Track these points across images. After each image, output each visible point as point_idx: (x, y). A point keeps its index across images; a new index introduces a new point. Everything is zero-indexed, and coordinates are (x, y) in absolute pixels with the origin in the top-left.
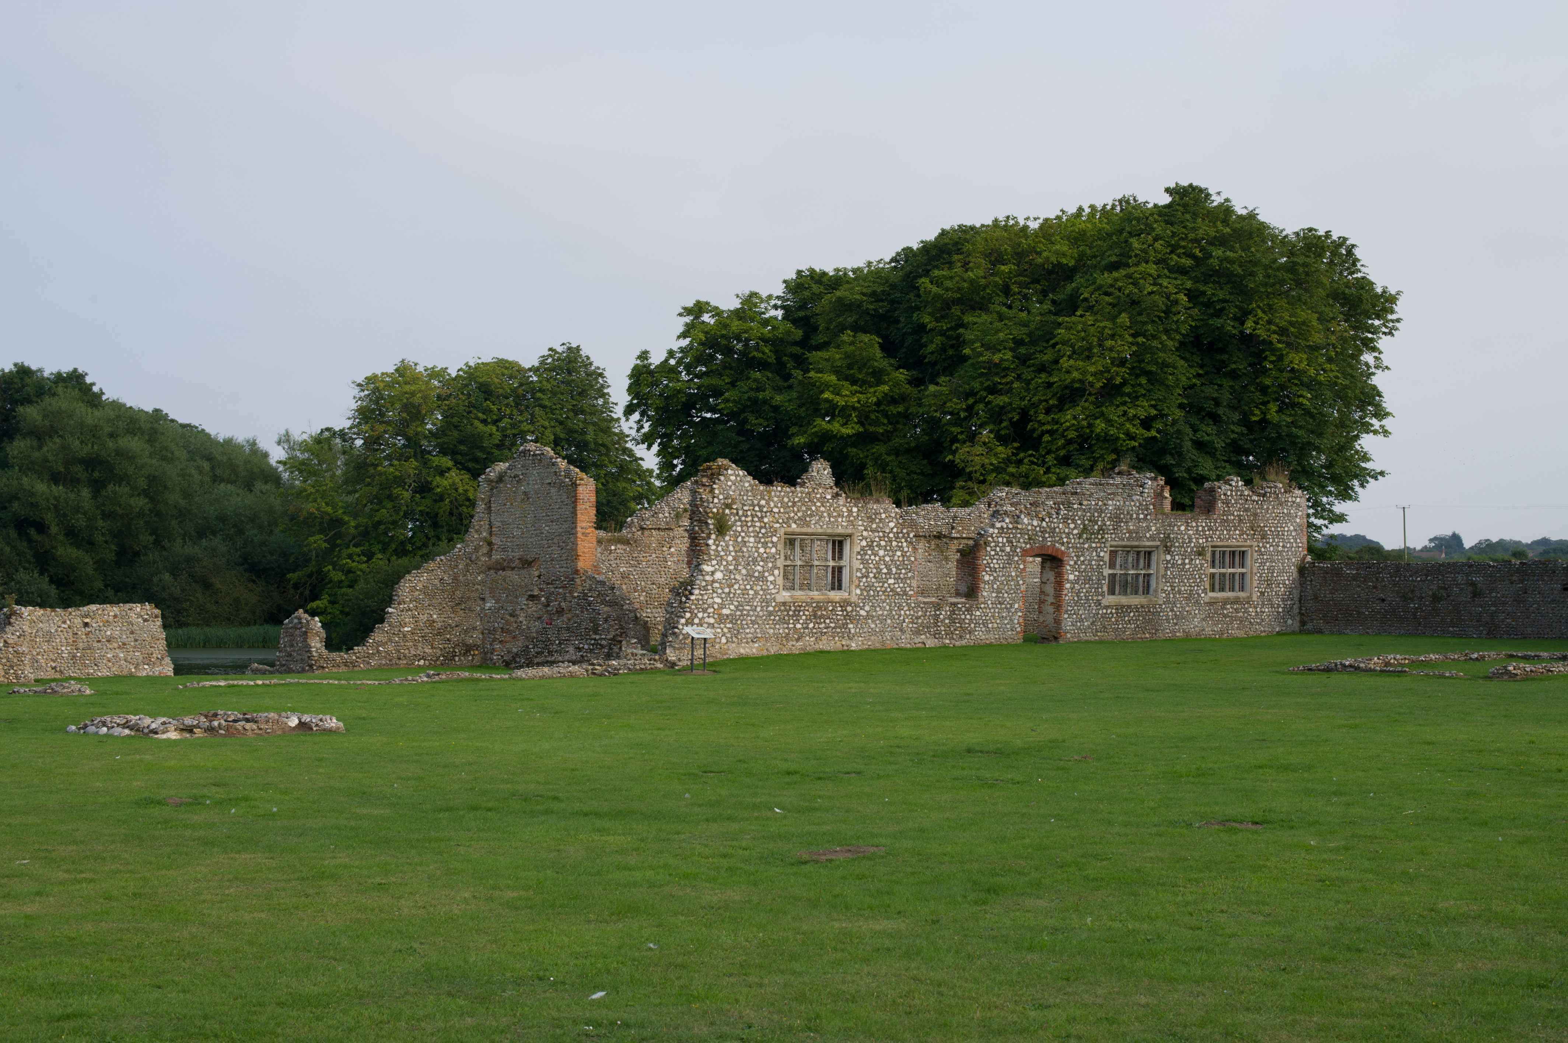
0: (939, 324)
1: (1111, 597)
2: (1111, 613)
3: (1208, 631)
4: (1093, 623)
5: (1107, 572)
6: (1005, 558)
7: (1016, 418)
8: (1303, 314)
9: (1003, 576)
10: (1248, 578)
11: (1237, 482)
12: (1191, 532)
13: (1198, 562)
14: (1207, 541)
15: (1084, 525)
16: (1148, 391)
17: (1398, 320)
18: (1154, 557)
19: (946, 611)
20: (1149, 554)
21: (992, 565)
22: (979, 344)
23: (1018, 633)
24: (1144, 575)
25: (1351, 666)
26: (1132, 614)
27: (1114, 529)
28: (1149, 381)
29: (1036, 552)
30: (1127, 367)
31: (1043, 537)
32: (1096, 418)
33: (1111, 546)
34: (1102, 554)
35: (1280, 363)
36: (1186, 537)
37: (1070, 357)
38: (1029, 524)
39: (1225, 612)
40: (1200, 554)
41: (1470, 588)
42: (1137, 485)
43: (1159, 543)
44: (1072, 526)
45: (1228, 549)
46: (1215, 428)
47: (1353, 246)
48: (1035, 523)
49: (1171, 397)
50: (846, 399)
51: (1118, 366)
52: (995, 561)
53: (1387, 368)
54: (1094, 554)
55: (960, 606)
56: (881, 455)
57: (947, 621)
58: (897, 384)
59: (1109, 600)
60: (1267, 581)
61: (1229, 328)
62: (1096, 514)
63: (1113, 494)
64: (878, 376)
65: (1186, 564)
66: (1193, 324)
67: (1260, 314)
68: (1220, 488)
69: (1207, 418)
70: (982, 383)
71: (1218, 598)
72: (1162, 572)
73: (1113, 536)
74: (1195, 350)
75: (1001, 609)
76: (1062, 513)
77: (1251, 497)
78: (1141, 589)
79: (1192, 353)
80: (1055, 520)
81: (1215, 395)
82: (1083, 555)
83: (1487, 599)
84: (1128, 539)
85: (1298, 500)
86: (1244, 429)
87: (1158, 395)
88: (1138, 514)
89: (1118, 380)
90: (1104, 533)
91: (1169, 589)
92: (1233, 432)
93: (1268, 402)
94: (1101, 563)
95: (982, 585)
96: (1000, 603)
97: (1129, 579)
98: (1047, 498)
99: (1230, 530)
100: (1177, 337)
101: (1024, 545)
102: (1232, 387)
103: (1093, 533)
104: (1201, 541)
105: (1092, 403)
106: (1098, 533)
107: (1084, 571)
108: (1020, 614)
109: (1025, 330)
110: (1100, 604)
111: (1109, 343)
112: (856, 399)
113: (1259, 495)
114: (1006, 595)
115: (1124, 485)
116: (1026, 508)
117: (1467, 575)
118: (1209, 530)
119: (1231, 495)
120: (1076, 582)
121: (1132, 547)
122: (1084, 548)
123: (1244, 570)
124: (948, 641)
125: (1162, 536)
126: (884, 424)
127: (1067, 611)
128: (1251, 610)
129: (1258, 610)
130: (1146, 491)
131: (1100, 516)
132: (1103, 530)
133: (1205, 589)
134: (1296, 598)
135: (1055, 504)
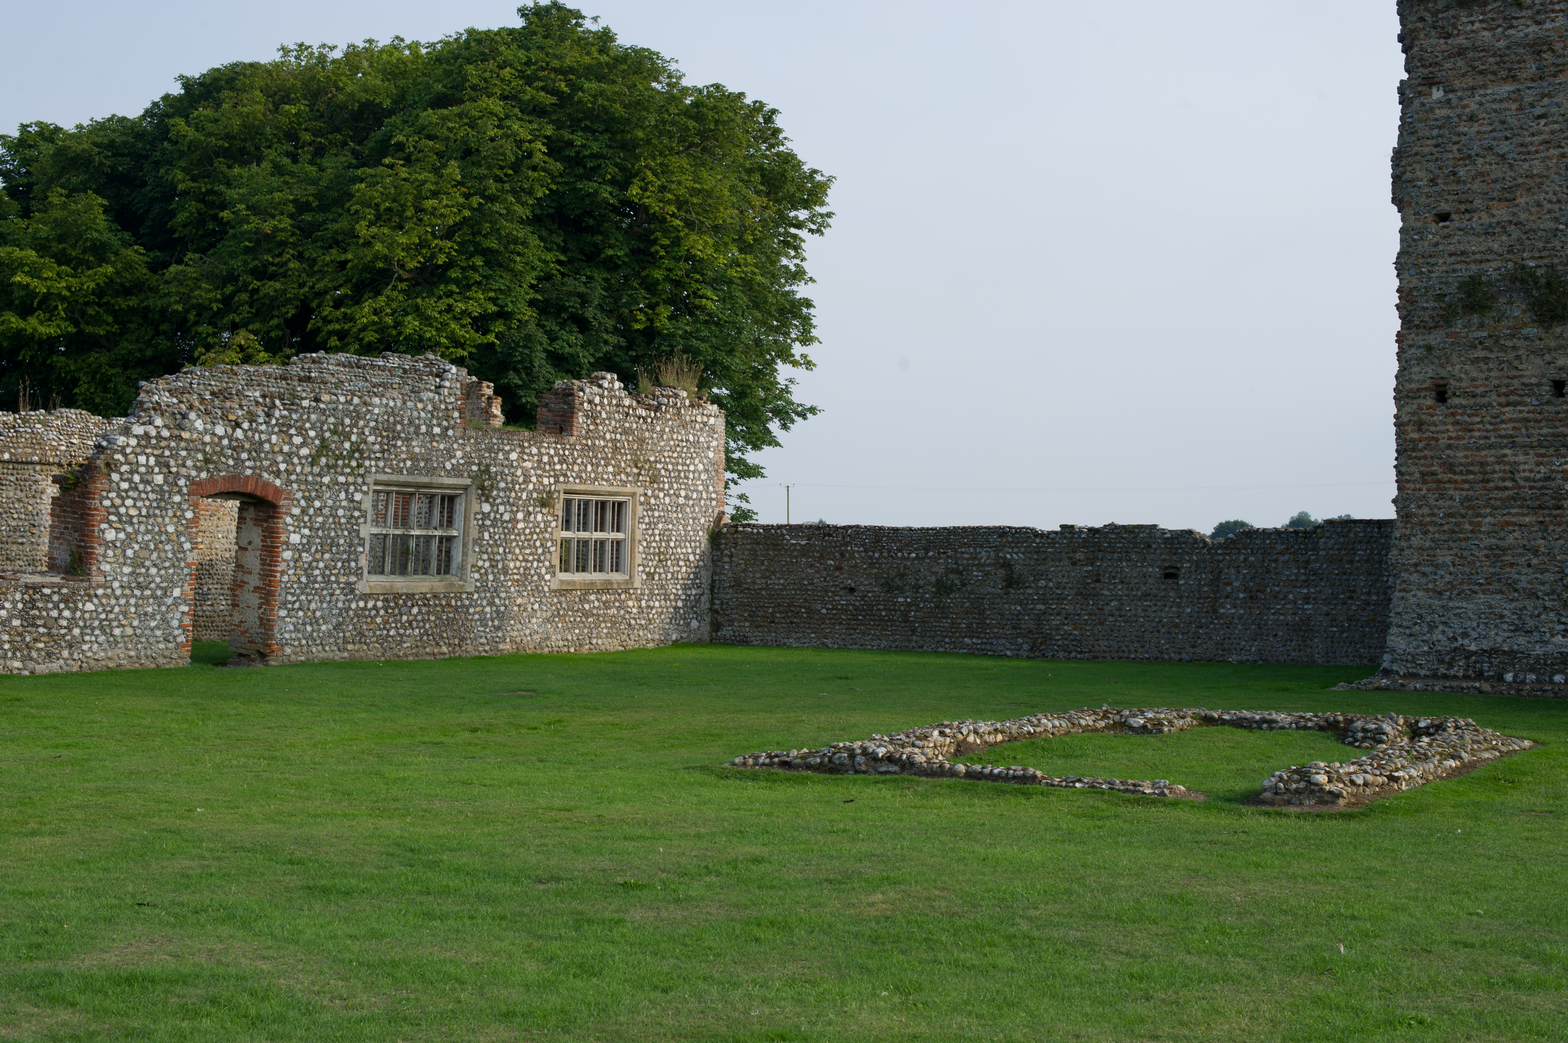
0: (196, 185)
1: (375, 578)
2: (375, 607)
3: (556, 641)
4: (338, 627)
5: (367, 530)
6: (152, 496)
7: (292, 312)
8: (709, 180)
9: (148, 532)
10: (627, 549)
11: (612, 382)
12: (528, 465)
13: (539, 517)
14: (557, 482)
15: (323, 440)
16: (484, 277)
17: (829, 215)
18: (460, 507)
19: (14, 602)
20: (450, 500)
21: (123, 510)
22: (243, 206)
23: (178, 646)
24: (441, 538)
25: (890, 759)
26: (415, 610)
27: (383, 451)
28: (487, 263)
29: (220, 488)
30: (455, 242)
31: (237, 459)
32: (407, 314)
33: (376, 483)
34: (358, 497)
35: (676, 249)
36: (519, 473)
37: (371, 224)
38: (206, 431)
39: (587, 606)
40: (543, 504)
41: (1002, 572)
42: (431, 373)
43: (468, 481)
44: (298, 440)
45: (594, 498)
46: (580, 336)
47: (774, 111)
48: (220, 430)
49: (518, 289)
50: (49, 283)
51: (441, 238)
52: (129, 502)
53: (811, 279)
54: (343, 495)
55: (47, 591)
56: (100, 366)
57: (16, 623)
58: (129, 266)
59: (371, 583)
60: (659, 554)
61: (606, 195)
62: (347, 421)
63: (384, 385)
64: (100, 252)
65: (518, 522)
66: (554, 187)
67: (650, 176)
68: (582, 390)
69: (569, 322)
70: (245, 263)
71: (574, 582)
72: (474, 533)
73: (381, 464)
74: (555, 227)
75: (142, 597)
76: (277, 414)
77: (634, 409)
78: (434, 564)
79: (551, 232)
80: (263, 428)
81: (582, 289)
82: (318, 497)
83: (1030, 591)
84: (410, 472)
85: (712, 421)
86: (622, 339)
87: (500, 284)
88: (430, 426)
89: (442, 259)
90: (362, 458)
91: (487, 564)
92: (606, 342)
93: (657, 304)
94: (357, 514)
95: (100, 550)
96: (139, 586)
97: (412, 544)
98: (249, 384)
99: (598, 465)
100: (531, 202)
101: (194, 473)
102: (606, 280)
103: (341, 457)
104: (546, 481)
105: (402, 291)
106: (351, 457)
107: (323, 526)
108: (185, 609)
109: (311, 189)
110: (352, 591)
111: (429, 203)
112: (64, 284)
113: (649, 408)
114: (153, 571)
115: (405, 371)
116: (202, 400)
117: (997, 549)
118: (561, 464)
119: (602, 404)
120: (305, 547)
121: (418, 486)
122: (321, 484)
123: (620, 536)
124: (17, 664)
125: (475, 468)
126: (108, 324)
127: (285, 603)
128: (630, 603)
129: (643, 603)
130: (447, 384)
131: (356, 425)
132: (361, 452)
133: (552, 566)
134: (706, 585)
135: (264, 396)
